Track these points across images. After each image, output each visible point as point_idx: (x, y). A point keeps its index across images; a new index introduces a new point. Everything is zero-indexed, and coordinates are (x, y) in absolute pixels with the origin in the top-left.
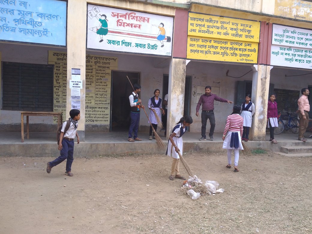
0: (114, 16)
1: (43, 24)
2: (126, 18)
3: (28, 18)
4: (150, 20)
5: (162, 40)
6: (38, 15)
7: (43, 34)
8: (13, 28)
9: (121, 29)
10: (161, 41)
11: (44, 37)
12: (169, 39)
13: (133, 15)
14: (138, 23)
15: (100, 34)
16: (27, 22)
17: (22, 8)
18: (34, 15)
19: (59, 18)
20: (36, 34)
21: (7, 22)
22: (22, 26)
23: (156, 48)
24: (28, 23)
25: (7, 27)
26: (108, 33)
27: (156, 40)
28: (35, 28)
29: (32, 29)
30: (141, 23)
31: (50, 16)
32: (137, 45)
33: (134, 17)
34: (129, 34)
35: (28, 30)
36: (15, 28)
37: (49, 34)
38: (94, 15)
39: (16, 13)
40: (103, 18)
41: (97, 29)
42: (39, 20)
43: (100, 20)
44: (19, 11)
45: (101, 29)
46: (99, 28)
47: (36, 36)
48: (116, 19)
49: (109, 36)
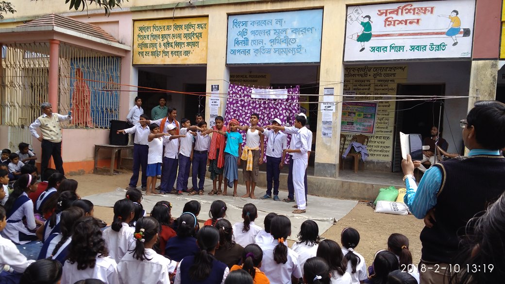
0: (382, 14)
1: (297, 40)
2: (397, 14)
3: (282, 37)
4: (435, 10)
5: (454, 35)
6: (292, 31)
7: (296, 51)
8: (269, 49)
9: (390, 29)
10: (454, 37)
11: (297, 54)
12: (466, 33)
13: (409, 7)
14: (416, 17)
15: (361, 42)
16: (282, 40)
17: (278, 27)
18: (289, 31)
19: (313, 30)
20: (290, 52)
21: (264, 44)
22: (277, 46)
23: (443, 48)
24: (282, 42)
25: (264, 49)
26: (372, 38)
27: (445, 36)
28: (289, 46)
29: (286, 47)
30: (422, 16)
31: (305, 30)
32: (413, 48)
33: (409, 10)
34: (401, 35)
35: (282, 49)
36: (271, 49)
37: (303, 51)
38: (354, 19)
39: (272, 32)
40: (367, 20)
41: (358, 36)
42: (294, 36)
43: (362, 23)
44: (275, 30)
45: (363, 34)
46: (360, 34)
47: (290, 54)
48: (383, 17)
49: (373, 42)
